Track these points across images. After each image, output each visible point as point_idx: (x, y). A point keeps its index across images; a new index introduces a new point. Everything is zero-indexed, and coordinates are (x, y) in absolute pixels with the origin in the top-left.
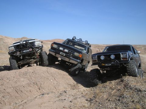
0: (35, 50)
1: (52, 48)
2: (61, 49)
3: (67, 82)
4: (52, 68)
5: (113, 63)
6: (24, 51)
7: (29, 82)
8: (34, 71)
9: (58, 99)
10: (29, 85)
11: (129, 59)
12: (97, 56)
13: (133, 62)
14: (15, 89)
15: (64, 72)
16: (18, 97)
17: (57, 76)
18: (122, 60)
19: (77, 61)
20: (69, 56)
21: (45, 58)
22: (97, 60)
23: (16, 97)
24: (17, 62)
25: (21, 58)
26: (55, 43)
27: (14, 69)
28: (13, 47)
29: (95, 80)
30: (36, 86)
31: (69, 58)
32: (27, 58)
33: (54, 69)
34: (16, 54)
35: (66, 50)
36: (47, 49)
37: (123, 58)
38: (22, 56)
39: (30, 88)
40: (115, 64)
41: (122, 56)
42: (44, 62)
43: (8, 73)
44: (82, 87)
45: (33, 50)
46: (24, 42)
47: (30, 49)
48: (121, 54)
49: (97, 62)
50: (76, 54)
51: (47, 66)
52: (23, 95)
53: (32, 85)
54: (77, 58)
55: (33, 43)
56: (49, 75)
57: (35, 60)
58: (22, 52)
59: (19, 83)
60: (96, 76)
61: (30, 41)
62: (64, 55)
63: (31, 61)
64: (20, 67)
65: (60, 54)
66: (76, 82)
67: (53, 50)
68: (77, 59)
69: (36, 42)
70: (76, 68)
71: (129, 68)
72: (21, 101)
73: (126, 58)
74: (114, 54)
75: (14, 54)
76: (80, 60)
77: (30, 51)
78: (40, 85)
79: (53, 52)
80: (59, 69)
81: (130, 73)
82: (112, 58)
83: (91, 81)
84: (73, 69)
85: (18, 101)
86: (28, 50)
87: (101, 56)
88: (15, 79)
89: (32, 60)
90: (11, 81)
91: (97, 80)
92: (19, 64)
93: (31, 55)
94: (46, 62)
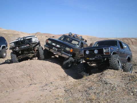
0: (32, 46)
1: (47, 44)
2: (54, 44)
3: (58, 74)
4: (47, 62)
5: (96, 57)
6: (22, 47)
7: (24, 74)
8: (31, 64)
9: (41, 89)
10: (22, 76)
11: (111, 54)
12: (84, 51)
13: (115, 57)
14: (9, 79)
15: (57, 65)
16: (10, 86)
17: (50, 68)
18: (105, 54)
19: (68, 56)
20: (61, 51)
21: (41, 52)
22: (83, 54)
23: (8, 87)
24: (17, 56)
25: (20, 53)
26: (49, 39)
27: (14, 62)
28: (13, 44)
29: (82, 72)
30: (29, 78)
31: (61, 52)
32: (25, 53)
33: (49, 62)
34: (16, 50)
35: (58, 46)
36: (43, 44)
37: (105, 53)
38: (20, 51)
39: (23, 79)
40: (98, 59)
41: (104, 51)
42: (41, 56)
43: (7, 66)
44: (72, 78)
45: (30, 46)
46: (22, 39)
47: (27, 45)
48: (104, 50)
49: (84, 56)
50: (68, 49)
51: (44, 60)
52: (15, 85)
53: (25, 77)
54: (68, 52)
55: (30, 40)
56: (43, 68)
57: (33, 55)
58: (20, 48)
59: (14, 75)
60: (83, 69)
61: (27, 38)
62: (56, 50)
63: (29, 56)
64: (20, 61)
65: (53, 49)
66: (66, 74)
67: (47, 46)
68: (68, 54)
69: (33, 39)
70: (67, 61)
71: (111, 62)
72: (12, 90)
73: (109, 53)
74: (97, 49)
75: (14, 49)
76: (71, 54)
77: (27, 46)
78: (32, 77)
79: (48, 47)
80: (54, 63)
81: (112, 66)
82: (96, 53)
83: (79, 73)
84: (65, 63)
85: (10, 90)
86: (26, 46)
87: (86, 51)
88: (12, 71)
89: (30, 54)
90: (8, 73)
91: (84, 73)
92: (19, 58)
93: (29, 50)
94: (42, 56)
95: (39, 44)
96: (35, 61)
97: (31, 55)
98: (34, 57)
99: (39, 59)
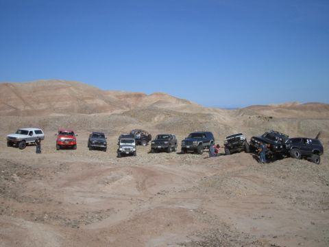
1: (252, 140)
2: (256, 141)
6: (234, 143)
21: (247, 147)
24: (230, 150)
25: (232, 148)
26: (253, 137)
28: (226, 141)
32: (236, 148)
34: (229, 145)
36: (248, 141)
38: (232, 146)
45: (239, 143)
55: (238, 138)
58: (232, 144)
63: (238, 150)
64: (231, 153)
65: (256, 144)
75: (227, 145)
79: (252, 143)
86: (236, 143)
93: (238, 145)
94: (248, 150)
95: (246, 140)
96: (243, 153)
97: (240, 149)
98: (242, 151)
99: (246, 152)
